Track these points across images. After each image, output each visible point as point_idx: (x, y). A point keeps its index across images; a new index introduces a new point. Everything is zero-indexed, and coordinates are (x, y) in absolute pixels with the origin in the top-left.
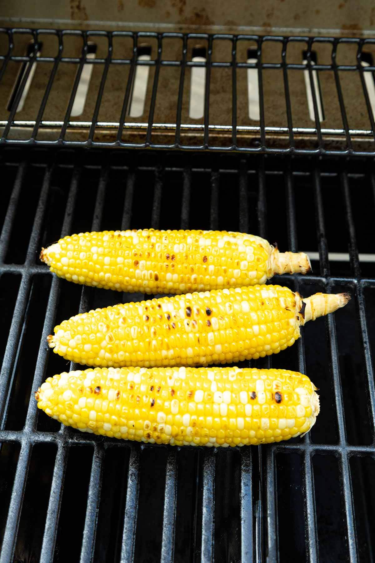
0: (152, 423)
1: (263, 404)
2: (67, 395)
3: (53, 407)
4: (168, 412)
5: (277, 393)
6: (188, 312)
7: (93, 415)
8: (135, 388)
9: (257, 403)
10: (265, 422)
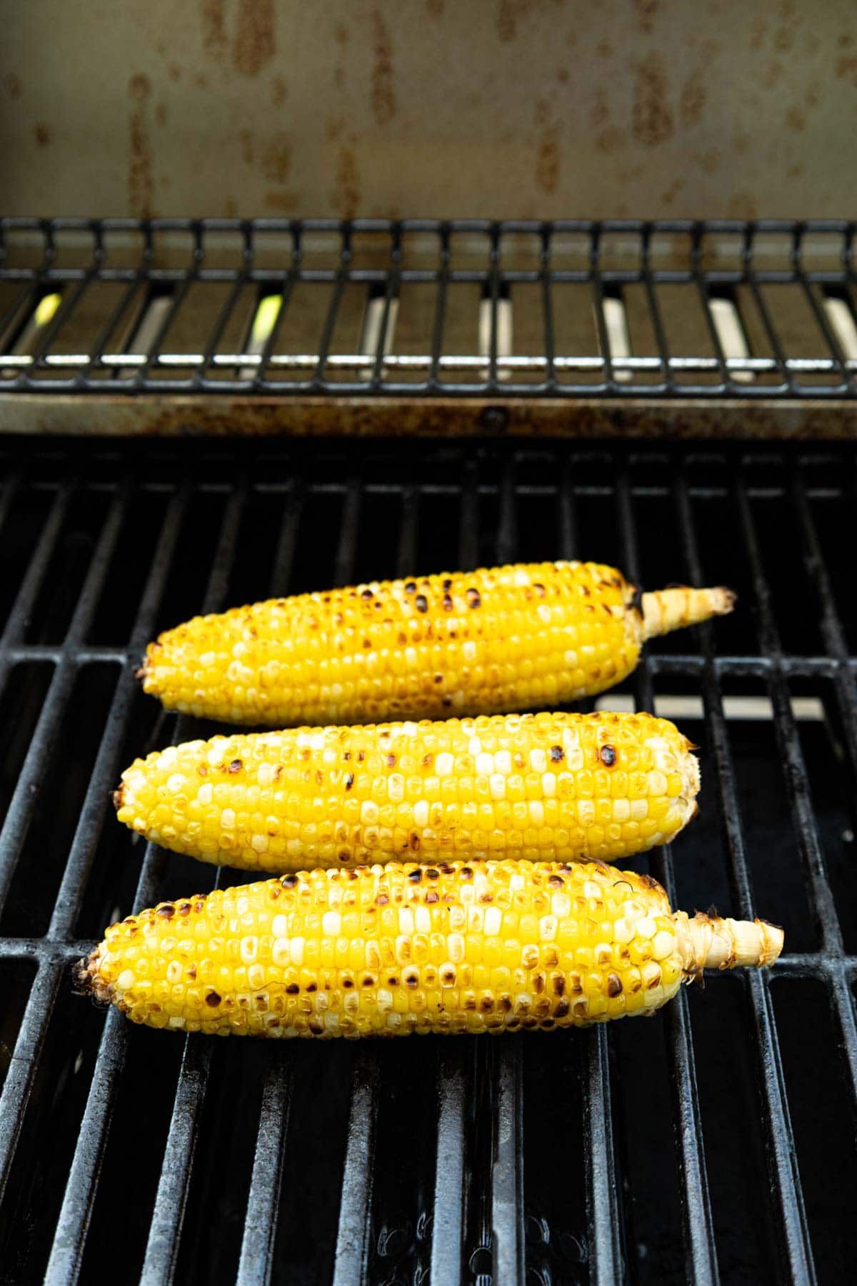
0: (351, 825)
1: (578, 771)
2: (175, 783)
3: (147, 811)
4: (383, 801)
5: (605, 747)
6: (420, 603)
7: (229, 818)
8: (313, 756)
9: (565, 769)
10: (585, 808)
